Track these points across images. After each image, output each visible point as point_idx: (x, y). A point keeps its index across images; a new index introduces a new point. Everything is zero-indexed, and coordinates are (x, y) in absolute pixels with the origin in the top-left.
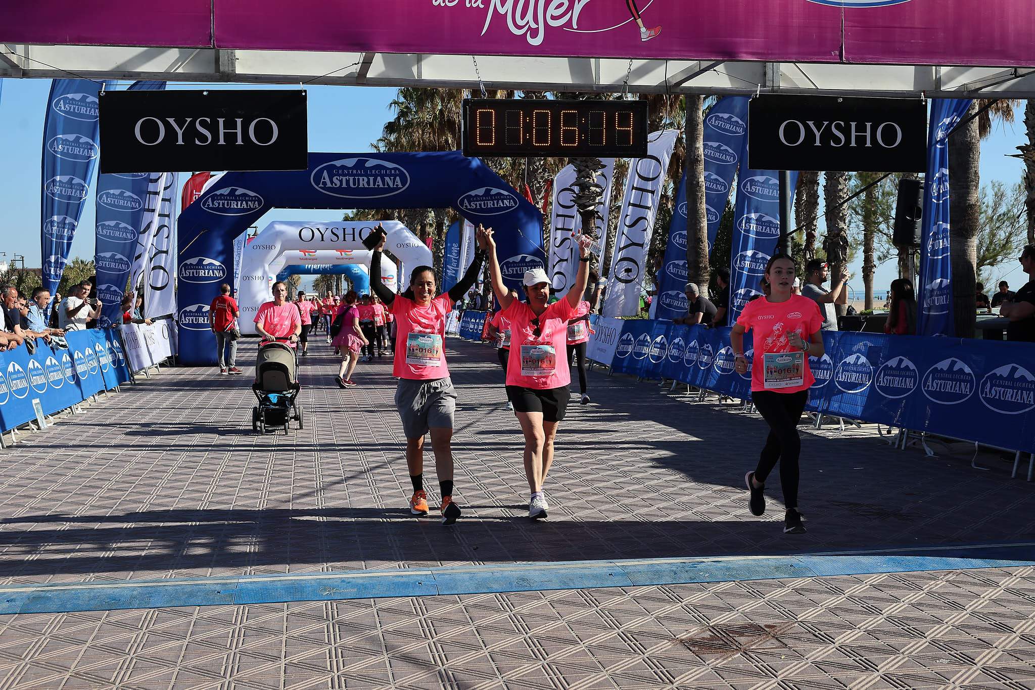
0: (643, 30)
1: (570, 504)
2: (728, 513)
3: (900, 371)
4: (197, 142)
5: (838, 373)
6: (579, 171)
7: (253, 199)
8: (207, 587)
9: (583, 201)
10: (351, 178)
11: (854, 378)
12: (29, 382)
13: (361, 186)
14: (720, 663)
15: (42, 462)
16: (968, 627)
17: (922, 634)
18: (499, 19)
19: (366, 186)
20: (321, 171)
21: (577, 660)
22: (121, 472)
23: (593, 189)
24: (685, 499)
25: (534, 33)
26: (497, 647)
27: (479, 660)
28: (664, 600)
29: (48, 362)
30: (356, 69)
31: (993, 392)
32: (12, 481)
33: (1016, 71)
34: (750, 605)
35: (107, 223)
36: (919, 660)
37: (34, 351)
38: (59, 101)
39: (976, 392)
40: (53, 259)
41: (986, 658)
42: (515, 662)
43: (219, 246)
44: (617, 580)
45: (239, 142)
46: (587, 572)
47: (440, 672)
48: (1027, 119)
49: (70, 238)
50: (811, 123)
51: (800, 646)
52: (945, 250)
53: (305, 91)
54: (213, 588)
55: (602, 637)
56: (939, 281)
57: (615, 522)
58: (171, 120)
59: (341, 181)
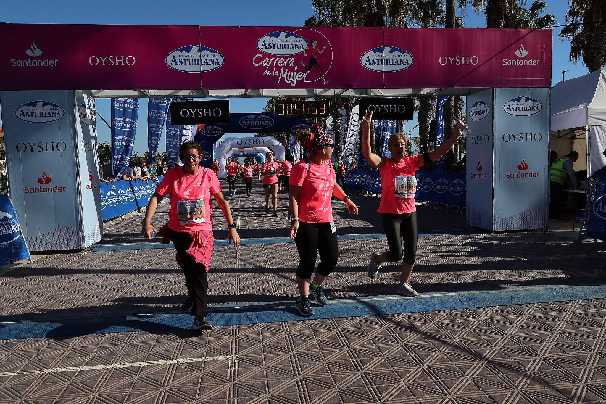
0: (325, 80)
3: (428, 183)
4: (198, 116)
6: (333, 118)
7: (219, 130)
9: (335, 128)
12: (147, 192)
13: (257, 124)
18: (283, 79)
19: (259, 124)
20: (243, 120)
23: (339, 124)
25: (293, 82)
26: (282, 253)
27: (276, 256)
30: (244, 93)
31: (453, 188)
35: (170, 139)
37: (148, 182)
39: (448, 190)
40: (153, 152)
45: (210, 116)
47: (265, 258)
50: (378, 106)
53: (228, 100)
58: (191, 110)
59: (250, 123)
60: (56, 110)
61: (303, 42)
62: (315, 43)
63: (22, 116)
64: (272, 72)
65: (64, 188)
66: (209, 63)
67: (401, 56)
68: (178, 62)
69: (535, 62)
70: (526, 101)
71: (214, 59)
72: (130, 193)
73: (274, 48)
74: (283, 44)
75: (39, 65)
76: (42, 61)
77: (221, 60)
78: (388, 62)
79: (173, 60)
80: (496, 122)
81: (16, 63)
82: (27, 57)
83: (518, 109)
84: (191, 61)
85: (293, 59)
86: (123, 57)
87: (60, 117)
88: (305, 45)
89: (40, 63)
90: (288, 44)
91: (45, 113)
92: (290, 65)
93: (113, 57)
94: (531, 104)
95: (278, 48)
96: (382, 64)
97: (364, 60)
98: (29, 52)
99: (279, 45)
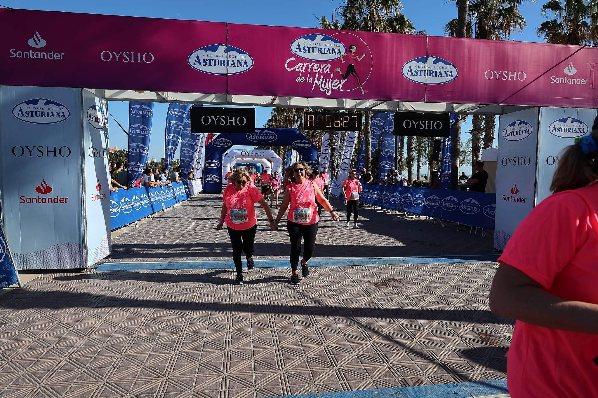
0: (362, 90)
1: (332, 239)
2: (381, 243)
3: (433, 200)
4: (221, 124)
5: (413, 200)
6: (330, 135)
7: (228, 142)
8: (222, 263)
9: (331, 145)
10: (259, 136)
11: (418, 202)
12: (161, 197)
13: (262, 139)
14: (385, 291)
15: (166, 222)
16: (463, 281)
17: (448, 283)
18: (317, 86)
20: (250, 134)
21: (340, 288)
22: (191, 226)
23: (334, 141)
24: (367, 238)
25: (328, 91)
26: (315, 284)
27: (309, 288)
28: (365, 270)
29: (166, 192)
30: (270, 102)
31: (464, 207)
32: (157, 228)
33: (479, 106)
34: (392, 272)
35: (184, 149)
36: (448, 291)
38: (171, 111)
39: (459, 207)
40: (168, 160)
41: (469, 291)
42: (321, 289)
43: (217, 157)
44: (349, 264)
45: (234, 124)
46: (340, 261)
47: (297, 291)
48: (473, 121)
49: (174, 153)
50: (413, 121)
51: (410, 286)
52: (449, 162)
53: (255, 108)
54: (224, 263)
55: (347, 281)
56: (447, 172)
57: (346, 245)
58: (213, 117)
59: (256, 137)
60: (61, 110)
61: (340, 47)
62: (354, 49)
63: (20, 115)
64: (306, 79)
65: (66, 199)
66: (236, 65)
67: (445, 68)
68: (202, 62)
69: (583, 81)
70: (572, 122)
71: (242, 61)
72: (144, 199)
73: (309, 52)
74: (319, 48)
75: (42, 58)
76: (46, 54)
77: (250, 63)
78: (431, 73)
79: (197, 60)
80: (541, 143)
81: (14, 54)
82: (28, 48)
83: (563, 130)
84: (217, 61)
85: (329, 66)
86: (139, 54)
87: (65, 118)
88: (343, 50)
89: (44, 55)
90: (325, 49)
91: (48, 113)
92: (325, 72)
93: (128, 53)
94: (577, 126)
95: (313, 52)
96: (425, 75)
97: (405, 70)
98: (31, 43)
99: (315, 49)
